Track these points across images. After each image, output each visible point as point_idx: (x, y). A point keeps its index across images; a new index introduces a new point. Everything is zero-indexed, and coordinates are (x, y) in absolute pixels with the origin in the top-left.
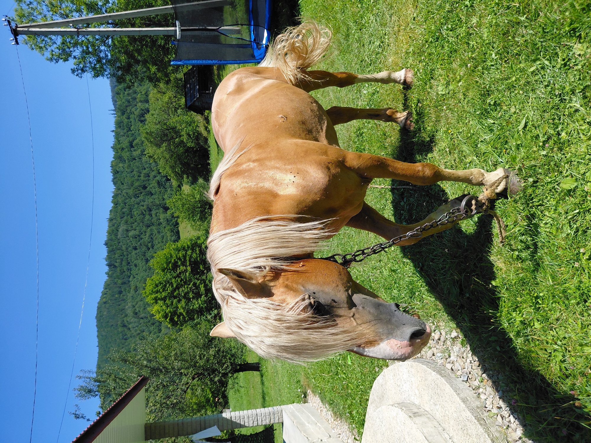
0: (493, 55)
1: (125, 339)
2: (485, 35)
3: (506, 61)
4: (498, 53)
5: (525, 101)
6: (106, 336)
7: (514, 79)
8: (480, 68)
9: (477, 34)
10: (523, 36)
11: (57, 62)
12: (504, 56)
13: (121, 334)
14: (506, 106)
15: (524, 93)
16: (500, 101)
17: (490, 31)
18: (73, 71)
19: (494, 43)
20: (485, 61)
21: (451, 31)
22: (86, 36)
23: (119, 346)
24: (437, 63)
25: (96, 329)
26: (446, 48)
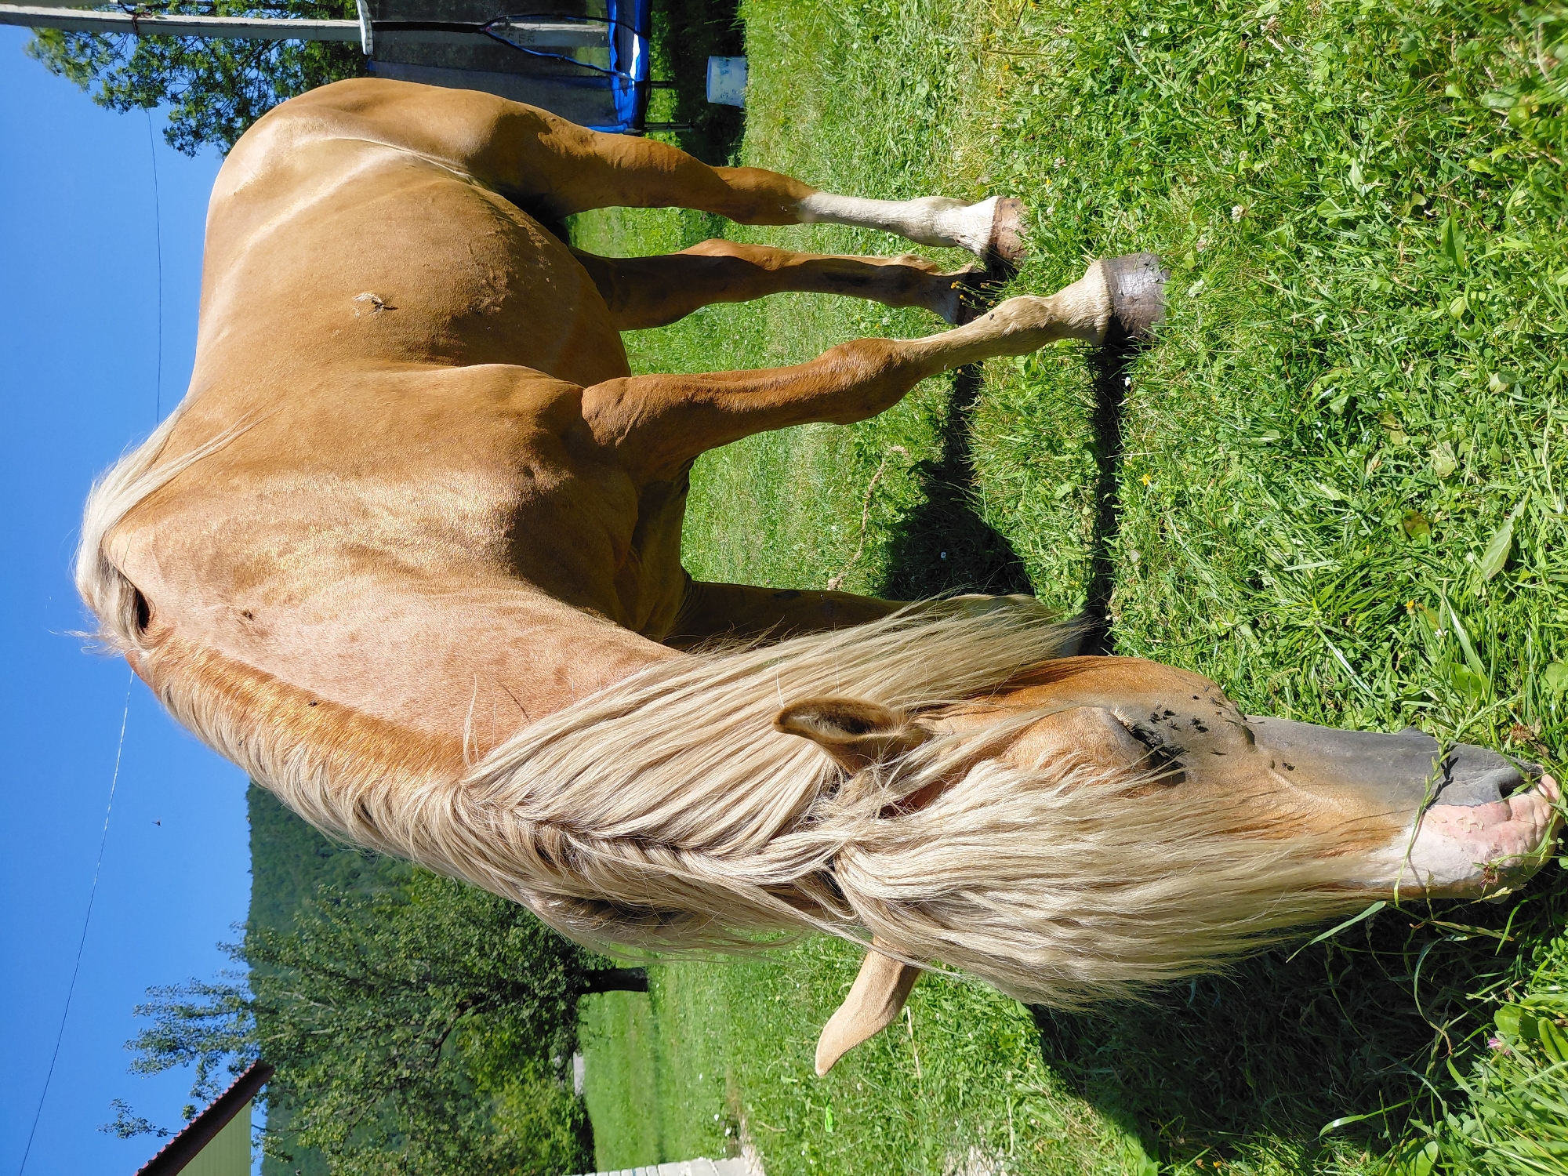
0: (1355, 175)
1: (323, 855)
2: (1319, 73)
3: (1417, 211)
4: (1382, 169)
5: (1516, 430)
6: (273, 844)
7: (1458, 306)
8: (1286, 230)
9: (1279, 65)
10: (1529, 85)
11: (127, 109)
12: (1412, 187)
13: (313, 842)
14: (1408, 431)
15: (1511, 389)
16: (1375, 404)
17: (1340, 55)
18: (171, 137)
19: (1361, 112)
20: (1310, 200)
21: (1167, 48)
22: (206, 39)
23: (308, 873)
24: (1110, 184)
25: (246, 827)
26: (1145, 121)
